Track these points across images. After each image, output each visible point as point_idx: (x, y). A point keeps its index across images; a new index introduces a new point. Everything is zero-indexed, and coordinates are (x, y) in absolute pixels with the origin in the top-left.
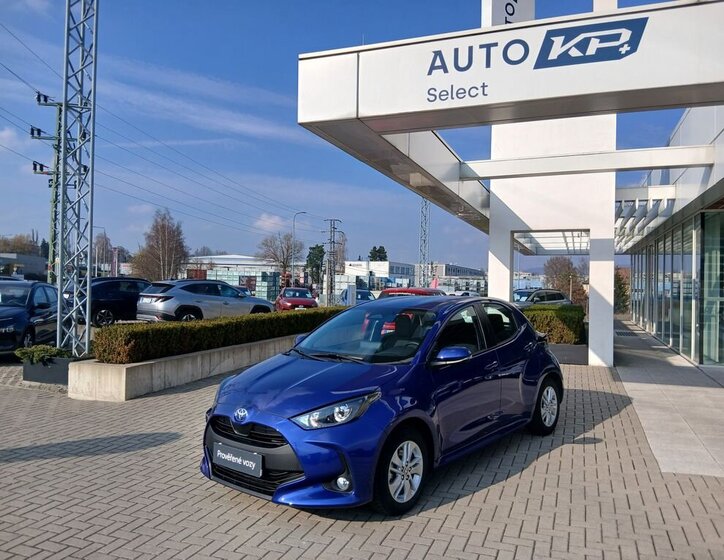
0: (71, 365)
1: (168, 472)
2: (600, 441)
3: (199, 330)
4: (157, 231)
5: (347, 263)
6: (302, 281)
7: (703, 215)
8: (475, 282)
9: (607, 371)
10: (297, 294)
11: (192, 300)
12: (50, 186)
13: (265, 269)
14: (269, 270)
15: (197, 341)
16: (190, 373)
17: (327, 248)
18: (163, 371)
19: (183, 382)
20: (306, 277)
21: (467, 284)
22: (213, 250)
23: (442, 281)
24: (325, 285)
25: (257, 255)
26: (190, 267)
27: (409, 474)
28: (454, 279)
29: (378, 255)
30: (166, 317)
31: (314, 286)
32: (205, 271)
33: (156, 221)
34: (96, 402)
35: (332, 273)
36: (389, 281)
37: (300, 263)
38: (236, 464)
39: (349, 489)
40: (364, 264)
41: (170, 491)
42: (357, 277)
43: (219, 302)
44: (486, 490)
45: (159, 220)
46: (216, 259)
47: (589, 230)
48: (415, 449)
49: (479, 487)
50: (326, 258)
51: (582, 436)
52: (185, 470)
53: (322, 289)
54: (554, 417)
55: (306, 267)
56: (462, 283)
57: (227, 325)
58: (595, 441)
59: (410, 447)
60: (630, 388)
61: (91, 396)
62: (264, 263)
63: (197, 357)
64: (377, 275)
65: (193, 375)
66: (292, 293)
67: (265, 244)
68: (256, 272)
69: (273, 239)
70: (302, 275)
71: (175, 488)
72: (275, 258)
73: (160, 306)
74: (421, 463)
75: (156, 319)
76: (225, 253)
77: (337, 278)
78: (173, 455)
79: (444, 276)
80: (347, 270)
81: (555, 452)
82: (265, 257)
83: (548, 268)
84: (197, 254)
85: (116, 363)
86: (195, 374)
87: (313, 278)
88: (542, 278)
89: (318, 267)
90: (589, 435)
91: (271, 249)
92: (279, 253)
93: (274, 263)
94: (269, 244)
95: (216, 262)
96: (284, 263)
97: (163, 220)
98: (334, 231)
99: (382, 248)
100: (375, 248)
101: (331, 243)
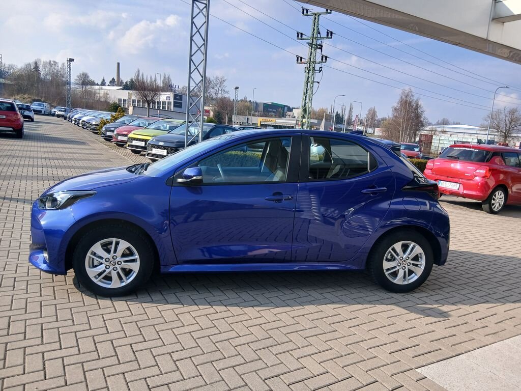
4: (402, 105)
12: (305, 71)
13: (480, 137)
22: (451, 121)
26: (423, 133)
27: (118, 266)
33: (402, 97)
45: (403, 97)
46: (450, 128)
67: (491, 117)
68: (473, 139)
69: (499, 112)
70: (518, 144)
72: (498, 128)
76: (459, 124)
82: (489, 127)
91: (495, 121)
92: (502, 125)
93: (496, 133)
94: (494, 117)
95: (447, 130)
96: (505, 133)
97: (406, 97)
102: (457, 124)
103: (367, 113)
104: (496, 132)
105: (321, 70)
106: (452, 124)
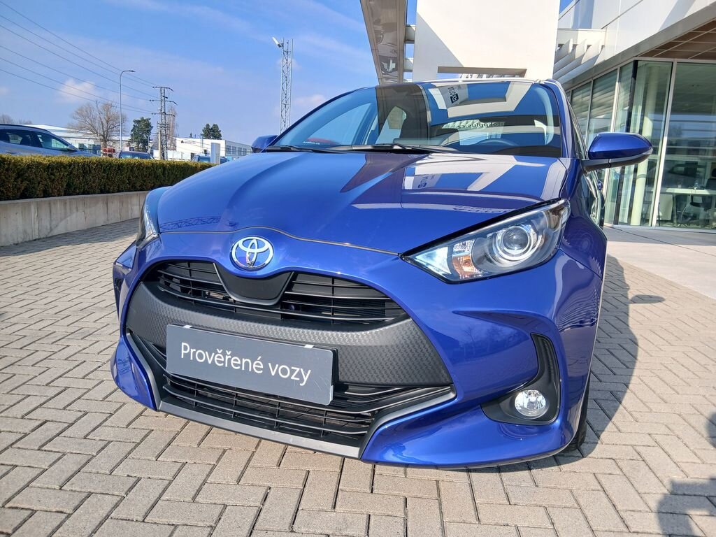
1: (24, 390)
2: (661, 299)
3: (29, 167)
5: (178, 141)
7: (636, 63)
13: (82, 141)
14: (88, 143)
15: (25, 184)
16: (21, 229)
19: (11, 242)
29: (212, 132)
37: (124, 138)
38: (247, 373)
40: (197, 141)
41: (40, 435)
42: (192, 155)
50: (153, 133)
52: (62, 383)
55: (131, 141)
57: (70, 165)
58: (655, 299)
62: (80, 135)
63: (29, 204)
65: (25, 232)
67: (80, 113)
69: (90, 108)
70: (126, 150)
71: (52, 429)
72: (94, 131)
77: (170, 154)
78: (24, 353)
80: (178, 146)
86: (29, 231)
89: (145, 143)
91: (88, 120)
92: (97, 125)
93: (92, 136)
94: (85, 113)
96: (103, 136)
98: (165, 101)
99: (215, 126)
100: (208, 125)
101: (162, 114)
104: (91, 134)
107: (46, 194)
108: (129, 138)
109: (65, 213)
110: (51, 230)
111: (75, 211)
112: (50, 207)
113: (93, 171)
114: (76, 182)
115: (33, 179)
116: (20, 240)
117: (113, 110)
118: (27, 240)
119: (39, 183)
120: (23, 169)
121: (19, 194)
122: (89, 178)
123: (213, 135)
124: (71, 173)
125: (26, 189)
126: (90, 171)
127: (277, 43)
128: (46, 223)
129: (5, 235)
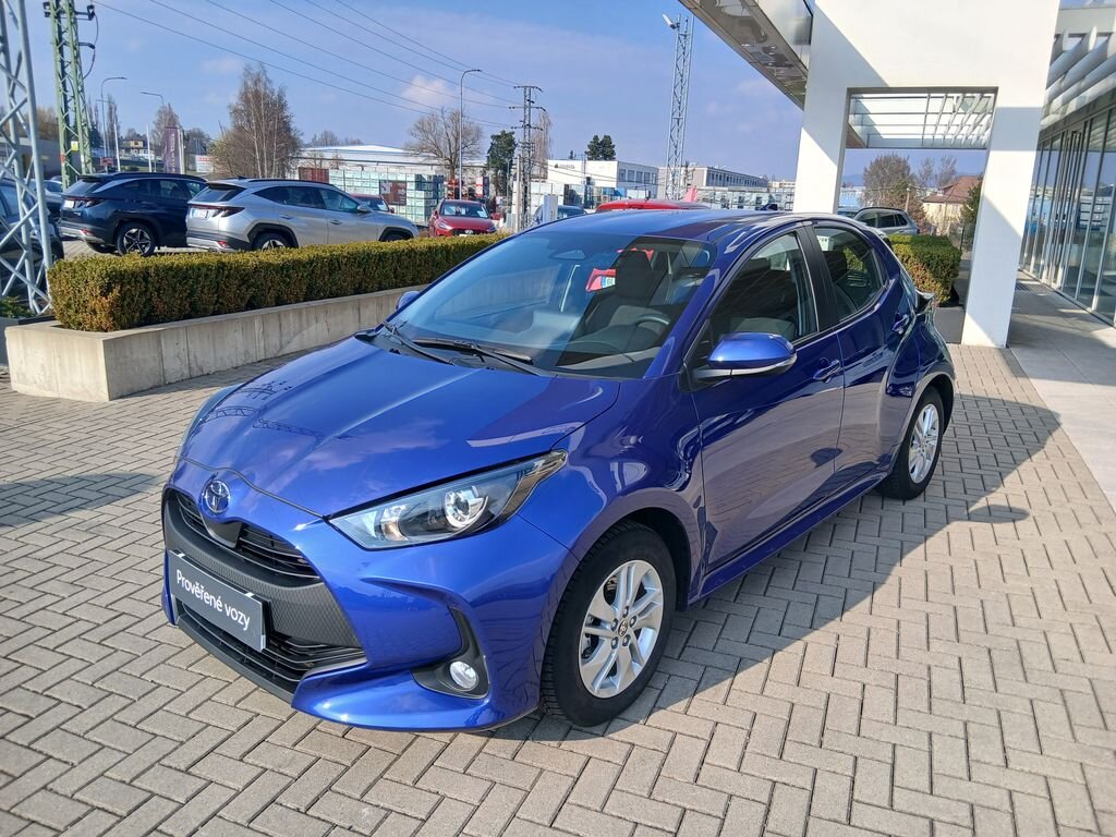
0: (9, 332)
2: (1023, 515)
4: (247, 101)
5: (551, 163)
6: (479, 191)
8: (754, 196)
9: (998, 358)
10: (463, 212)
11: (276, 214)
12: (47, 14)
13: (420, 170)
14: (428, 172)
15: (251, 291)
16: (241, 349)
17: (518, 137)
18: (183, 345)
19: (228, 365)
20: (486, 185)
21: (741, 200)
22: (340, 137)
23: (700, 195)
24: (515, 198)
25: (408, 147)
26: (301, 163)
27: (630, 632)
28: (720, 191)
29: (602, 150)
30: (233, 243)
31: (499, 200)
32: (326, 171)
33: (245, 83)
34: (56, 401)
35: (527, 178)
36: (616, 193)
37: (476, 162)
38: (211, 608)
39: (478, 690)
40: (578, 164)
42: (567, 186)
43: (323, 220)
44: (799, 645)
45: (250, 83)
46: (346, 152)
47: (995, 90)
48: (646, 575)
49: (783, 636)
50: (517, 152)
51: (982, 503)
53: (510, 204)
54: (929, 463)
55: (486, 168)
56: (733, 197)
58: (1013, 515)
59: (634, 573)
60: (1048, 392)
61: (50, 389)
62: (420, 160)
63: (251, 319)
64: (599, 184)
65: (247, 352)
66: (453, 209)
67: (422, 127)
68: (407, 175)
69: (433, 119)
70: (480, 181)
71: (122, 622)
72: (438, 153)
73: (223, 224)
74: (660, 604)
75: (218, 247)
76: (358, 143)
77: (535, 187)
79: (704, 187)
80: (550, 174)
81: (936, 542)
82: (421, 150)
83: (871, 175)
84: (315, 143)
85: (91, 328)
86: (252, 351)
87: (497, 186)
88: (859, 192)
89: (506, 168)
90: (996, 498)
91: (430, 137)
92: (443, 144)
93: (436, 161)
94: (427, 128)
95: (345, 157)
96: (450, 161)
97: (256, 84)
98: (530, 107)
99: (607, 138)
100: (596, 138)
101: (525, 127)
102: (353, 143)
103: (156, 119)
104: (435, 158)
105: (93, 14)
106: (342, 145)
107: (279, 302)
108: (484, 162)
109: (301, 326)
110: (281, 347)
111: (313, 321)
112: (280, 319)
113: (343, 267)
114: (320, 283)
115: (262, 284)
116: (240, 363)
117: (464, 122)
118: (249, 362)
119: (270, 289)
120: (247, 275)
121: (243, 305)
122: (337, 276)
123: (602, 152)
124: (313, 272)
125: (253, 297)
126: (340, 268)
127: (670, 23)
128: (274, 340)
129: (222, 358)
